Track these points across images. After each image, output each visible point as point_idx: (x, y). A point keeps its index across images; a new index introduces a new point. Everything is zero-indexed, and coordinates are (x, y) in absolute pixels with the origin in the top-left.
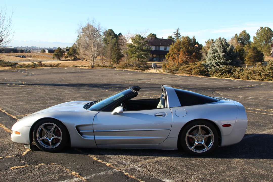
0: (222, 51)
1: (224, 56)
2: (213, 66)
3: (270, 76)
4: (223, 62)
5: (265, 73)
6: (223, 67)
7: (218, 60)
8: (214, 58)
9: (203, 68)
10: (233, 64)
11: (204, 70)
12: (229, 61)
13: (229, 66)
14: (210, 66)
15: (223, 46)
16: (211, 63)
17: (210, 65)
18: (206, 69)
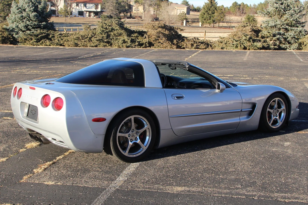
0: (33, 10)
1: (35, 16)
2: (21, 30)
3: (103, 42)
4: (35, 25)
5: (98, 38)
6: (35, 32)
7: (28, 22)
8: (21, 20)
9: (6, 34)
10: (48, 28)
11: (8, 37)
12: (43, 23)
13: (43, 31)
14: (16, 31)
15: (33, 3)
16: (17, 27)
17: (16, 29)
18: (10, 34)
